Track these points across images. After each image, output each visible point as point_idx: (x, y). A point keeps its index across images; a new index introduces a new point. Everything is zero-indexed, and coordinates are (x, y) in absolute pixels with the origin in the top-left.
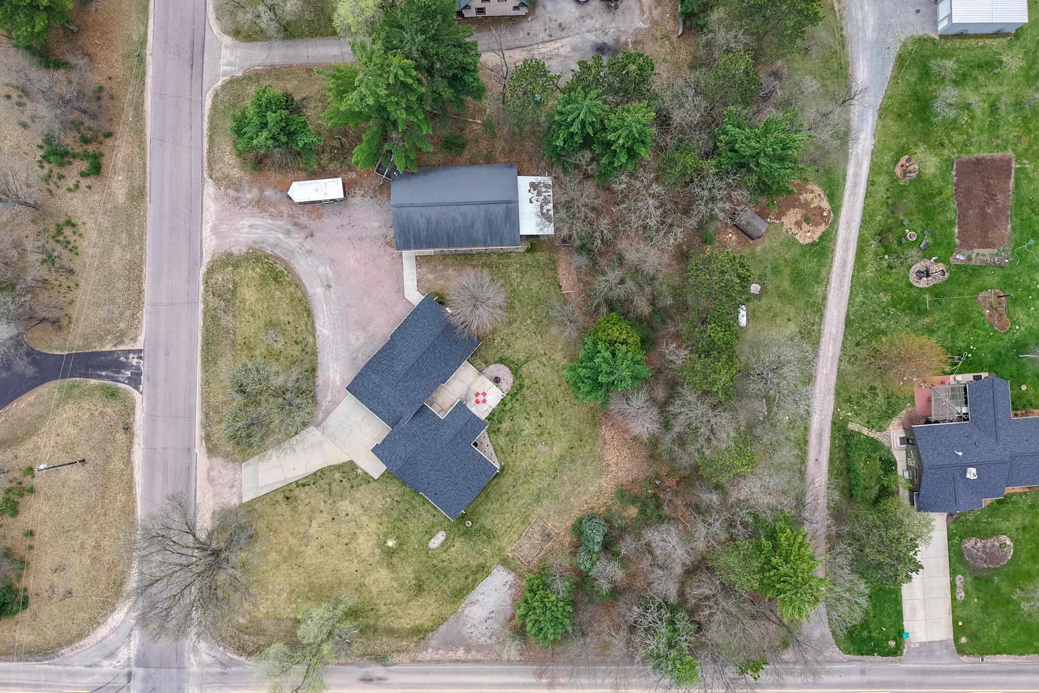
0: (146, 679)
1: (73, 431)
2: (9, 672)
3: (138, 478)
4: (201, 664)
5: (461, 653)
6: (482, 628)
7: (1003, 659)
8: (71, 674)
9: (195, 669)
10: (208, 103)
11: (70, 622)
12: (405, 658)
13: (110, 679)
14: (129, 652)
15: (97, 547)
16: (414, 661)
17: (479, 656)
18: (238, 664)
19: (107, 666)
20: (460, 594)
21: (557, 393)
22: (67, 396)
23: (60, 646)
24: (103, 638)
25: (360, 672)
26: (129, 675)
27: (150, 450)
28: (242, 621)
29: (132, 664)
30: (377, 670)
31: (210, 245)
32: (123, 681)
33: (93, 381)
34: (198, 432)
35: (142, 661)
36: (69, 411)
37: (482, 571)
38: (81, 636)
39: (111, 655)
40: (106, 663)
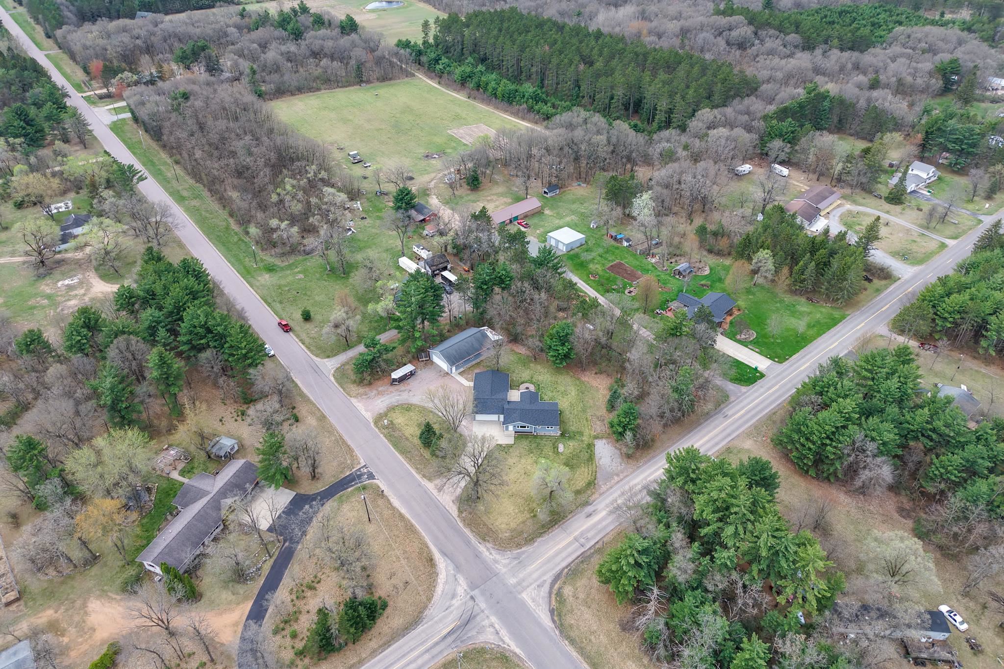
0: (483, 593)
1: (355, 513)
2: (400, 647)
3: (403, 511)
4: (505, 566)
5: (616, 478)
6: (614, 464)
7: (794, 356)
8: (441, 620)
9: (504, 570)
10: (332, 379)
11: (418, 597)
12: (594, 497)
13: (463, 608)
14: (462, 587)
15: (405, 552)
16: (601, 495)
17: (625, 474)
18: (523, 553)
19: (456, 602)
20: (591, 458)
21: (553, 379)
22: (341, 502)
23: (421, 612)
24: (443, 591)
25: (582, 515)
26: (472, 598)
27: (400, 497)
28: (507, 535)
29: (469, 591)
30: (589, 509)
31: (369, 416)
32: (471, 603)
33: (349, 489)
34: (418, 477)
35: (473, 586)
36: (346, 507)
37: (590, 446)
38: (429, 599)
39: (454, 596)
40: (454, 601)
